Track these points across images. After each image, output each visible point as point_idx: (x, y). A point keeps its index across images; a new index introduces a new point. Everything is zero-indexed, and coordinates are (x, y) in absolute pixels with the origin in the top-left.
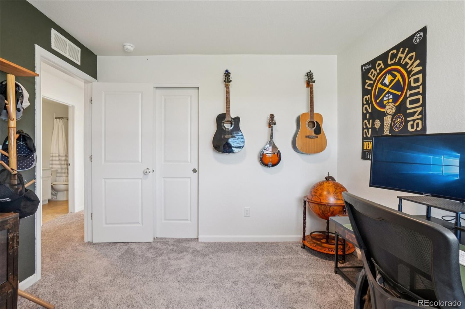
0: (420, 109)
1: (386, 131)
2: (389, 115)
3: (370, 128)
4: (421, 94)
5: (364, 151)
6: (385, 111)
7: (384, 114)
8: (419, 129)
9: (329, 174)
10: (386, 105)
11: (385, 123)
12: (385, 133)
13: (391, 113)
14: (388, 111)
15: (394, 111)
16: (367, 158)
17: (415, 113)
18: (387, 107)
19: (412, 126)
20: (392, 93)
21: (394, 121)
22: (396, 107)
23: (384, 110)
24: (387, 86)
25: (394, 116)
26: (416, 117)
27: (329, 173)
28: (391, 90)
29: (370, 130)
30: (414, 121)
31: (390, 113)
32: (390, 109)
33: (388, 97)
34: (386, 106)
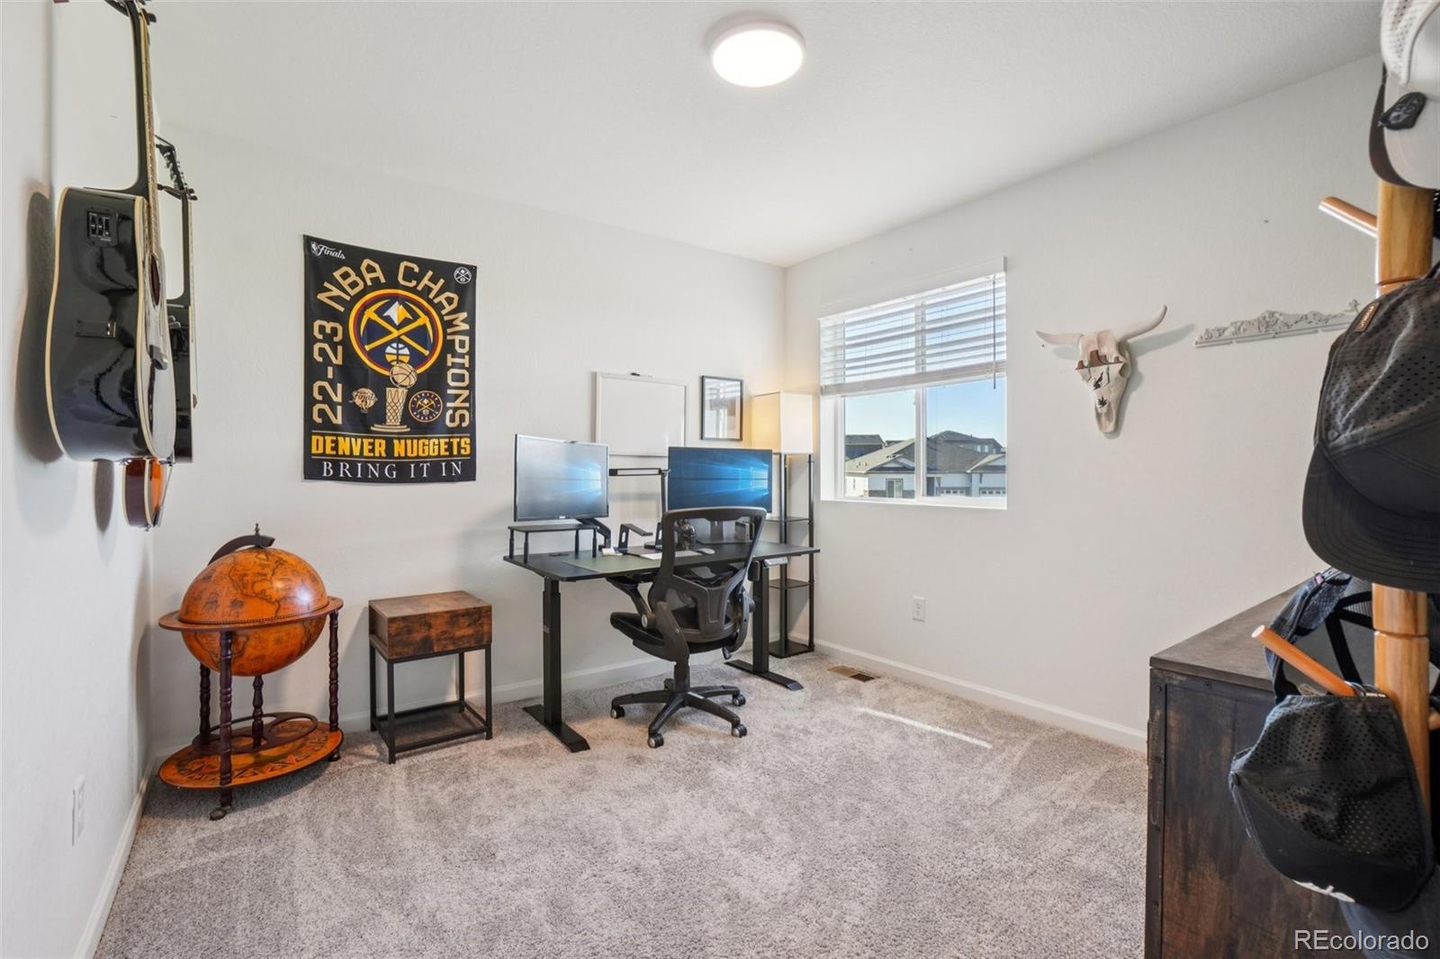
0: (466, 393)
1: (391, 417)
2: (402, 386)
3: (339, 404)
4: (467, 369)
5: (313, 457)
6: (389, 377)
7: (387, 382)
8: (464, 425)
9: (257, 530)
10: (393, 363)
11: (389, 400)
12: (388, 421)
13: (406, 383)
14: (400, 379)
15: (413, 382)
16: (325, 475)
17: (457, 396)
18: (396, 369)
19: (452, 419)
20: (407, 345)
21: (414, 403)
22: (419, 376)
23: (387, 373)
24: (398, 328)
25: (411, 391)
26: (457, 403)
27: (257, 525)
28: (404, 338)
29: (339, 408)
30: (455, 409)
31: (403, 384)
32: (404, 375)
33: (398, 349)
34: (393, 366)
